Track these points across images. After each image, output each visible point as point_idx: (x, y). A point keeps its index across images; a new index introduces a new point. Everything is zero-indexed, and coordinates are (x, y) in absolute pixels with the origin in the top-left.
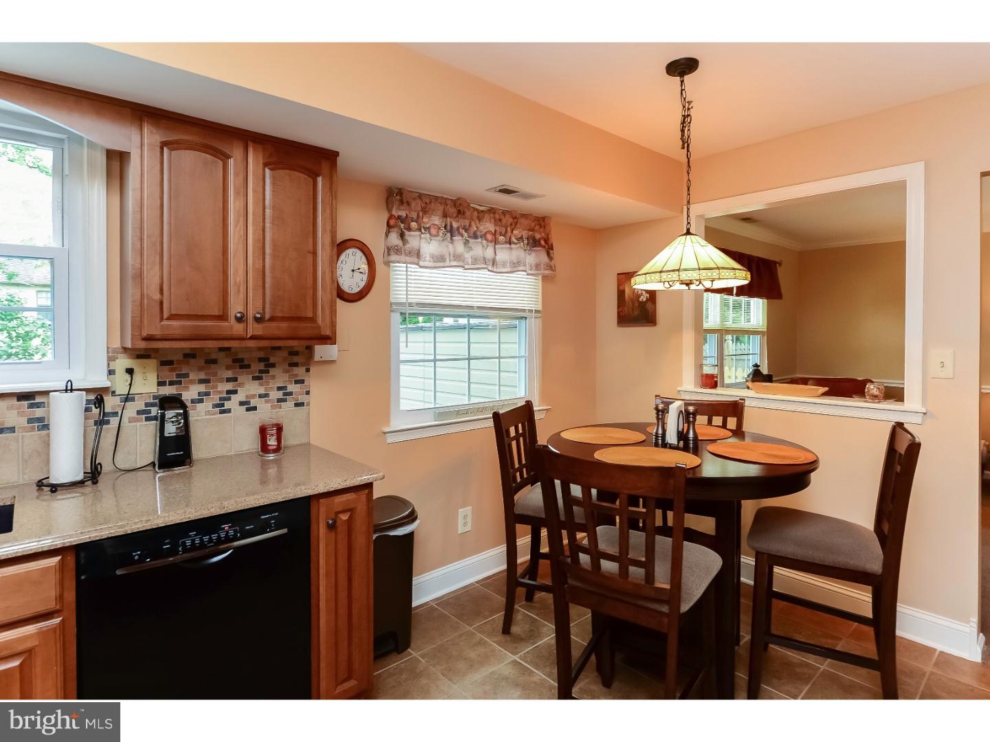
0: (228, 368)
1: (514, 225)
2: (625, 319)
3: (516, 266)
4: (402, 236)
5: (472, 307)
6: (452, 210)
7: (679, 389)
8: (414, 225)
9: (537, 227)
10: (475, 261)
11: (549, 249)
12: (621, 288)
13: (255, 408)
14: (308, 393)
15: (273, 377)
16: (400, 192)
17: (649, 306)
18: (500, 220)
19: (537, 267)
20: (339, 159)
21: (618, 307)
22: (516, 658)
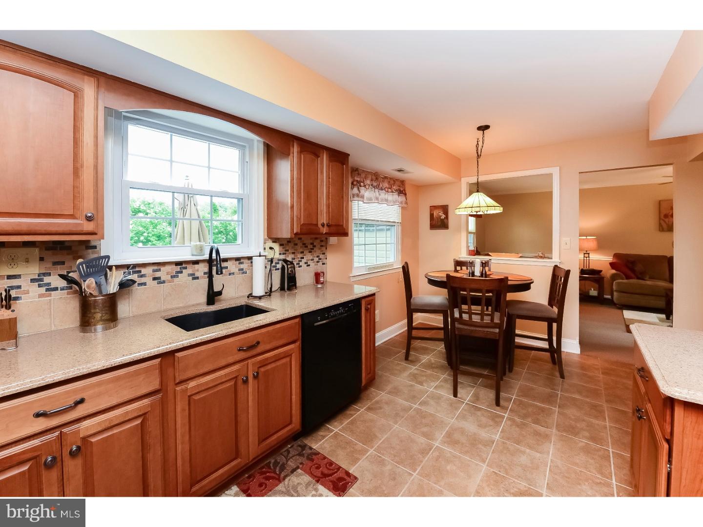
0: (301, 247)
1: (394, 184)
2: (433, 226)
3: (394, 202)
4: (358, 189)
5: (378, 221)
6: (374, 178)
7: (460, 256)
8: (362, 184)
9: (401, 185)
10: (382, 200)
11: (405, 194)
12: (432, 212)
13: (309, 265)
14: (326, 259)
15: (315, 252)
16: (357, 170)
17: (445, 221)
18: (390, 182)
19: (401, 203)
20: (350, 158)
21: (430, 221)
22: (416, 367)
